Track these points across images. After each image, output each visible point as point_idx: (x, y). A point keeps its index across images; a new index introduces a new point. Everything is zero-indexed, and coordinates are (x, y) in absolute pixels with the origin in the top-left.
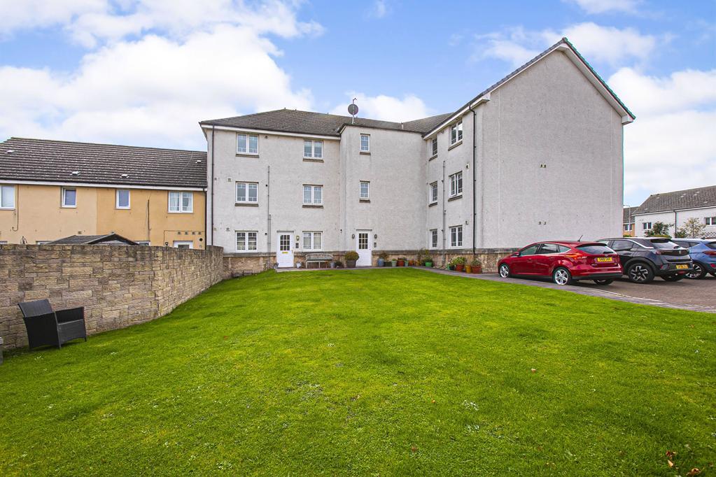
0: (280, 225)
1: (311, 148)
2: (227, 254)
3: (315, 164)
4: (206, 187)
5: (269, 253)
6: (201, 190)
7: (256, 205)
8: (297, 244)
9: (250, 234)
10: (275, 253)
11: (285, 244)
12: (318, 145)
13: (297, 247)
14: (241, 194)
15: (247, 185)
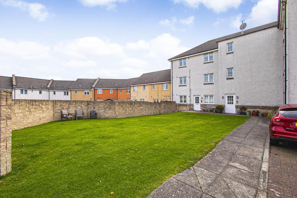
0: (194, 93)
1: (208, 57)
2: (177, 104)
3: (209, 64)
4: (170, 81)
5: (190, 104)
6: (169, 82)
7: (186, 85)
8: (202, 101)
9: (184, 97)
10: (193, 104)
11: (197, 101)
12: (211, 55)
13: (202, 102)
14: (181, 81)
15: (183, 78)
